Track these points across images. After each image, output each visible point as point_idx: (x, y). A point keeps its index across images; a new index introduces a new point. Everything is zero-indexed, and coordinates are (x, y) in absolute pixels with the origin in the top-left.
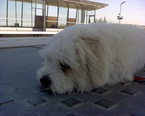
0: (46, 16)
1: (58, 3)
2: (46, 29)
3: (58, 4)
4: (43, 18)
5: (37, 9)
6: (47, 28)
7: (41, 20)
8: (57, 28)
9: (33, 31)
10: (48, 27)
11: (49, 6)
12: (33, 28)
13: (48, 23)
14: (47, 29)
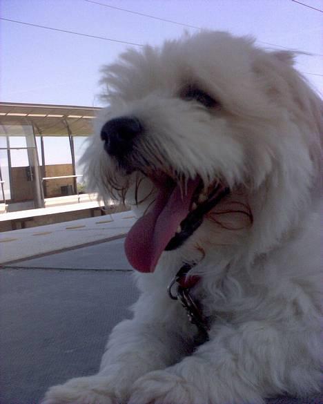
0: (41, 164)
1: (68, 127)
2: (45, 200)
3: (69, 130)
4: (34, 172)
5: (11, 150)
6: (46, 196)
7: (28, 178)
8: (76, 194)
9: (9, 210)
10: (51, 194)
11: (44, 137)
12: (7, 202)
13: (47, 184)
14: (48, 201)
